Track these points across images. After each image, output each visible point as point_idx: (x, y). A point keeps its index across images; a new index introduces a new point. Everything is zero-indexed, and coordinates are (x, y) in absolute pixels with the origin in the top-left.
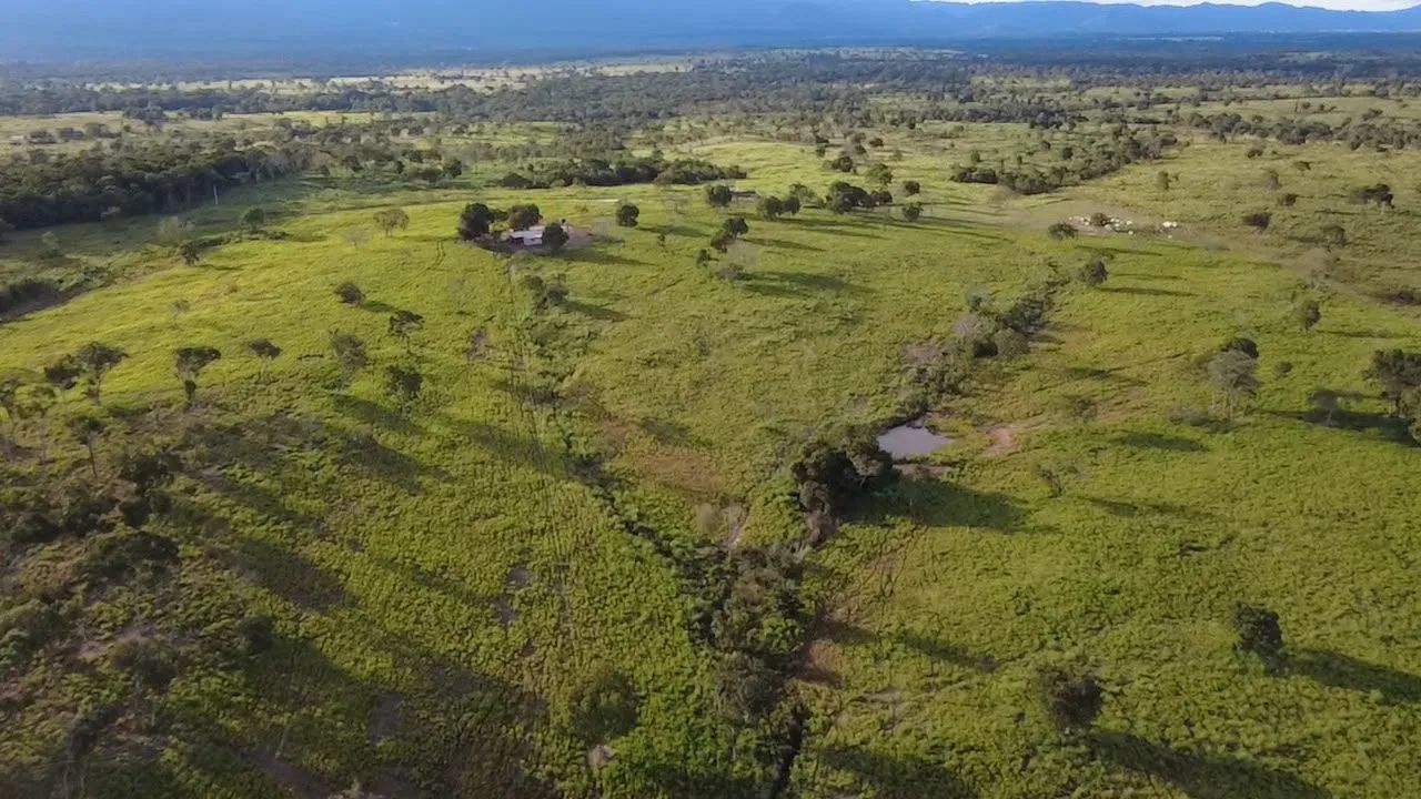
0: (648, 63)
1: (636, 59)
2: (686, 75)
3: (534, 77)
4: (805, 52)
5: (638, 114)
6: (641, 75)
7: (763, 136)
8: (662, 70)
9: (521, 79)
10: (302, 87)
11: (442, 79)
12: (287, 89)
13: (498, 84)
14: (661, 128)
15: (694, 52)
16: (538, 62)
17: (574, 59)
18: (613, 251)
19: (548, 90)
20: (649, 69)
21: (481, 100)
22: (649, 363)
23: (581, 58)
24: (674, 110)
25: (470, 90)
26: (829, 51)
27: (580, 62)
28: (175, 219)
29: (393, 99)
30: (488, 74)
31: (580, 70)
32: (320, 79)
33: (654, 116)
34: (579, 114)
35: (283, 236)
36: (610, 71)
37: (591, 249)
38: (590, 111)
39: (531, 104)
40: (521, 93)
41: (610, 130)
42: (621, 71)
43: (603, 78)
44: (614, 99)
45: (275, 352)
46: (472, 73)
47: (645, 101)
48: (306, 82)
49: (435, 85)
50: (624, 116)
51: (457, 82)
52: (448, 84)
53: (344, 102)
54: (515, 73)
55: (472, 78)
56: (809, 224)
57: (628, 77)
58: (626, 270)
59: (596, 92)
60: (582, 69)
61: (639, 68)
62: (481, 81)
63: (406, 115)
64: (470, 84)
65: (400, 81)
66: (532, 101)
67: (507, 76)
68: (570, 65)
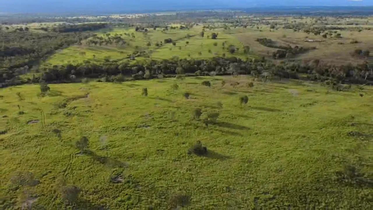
2: (174, 15)
3: (141, 16)
6: (164, 15)
11: (122, 16)
12: (91, 18)
14: (165, 23)
15: (178, 11)
16: (141, 13)
18: (152, 32)
19: (145, 18)
20: (166, 14)
21: (131, 20)
29: (115, 20)
30: (131, 15)
32: (96, 17)
36: (157, 15)
37: (150, 32)
43: (156, 16)
45: (122, 35)
46: (128, 15)
48: (93, 17)
49: (121, 18)
52: (123, 17)
53: (104, 20)
54: (136, 15)
56: (176, 30)
58: (154, 33)
60: (151, 14)
65: (113, 17)
66: (141, 19)
67: (135, 16)
68: (149, 13)
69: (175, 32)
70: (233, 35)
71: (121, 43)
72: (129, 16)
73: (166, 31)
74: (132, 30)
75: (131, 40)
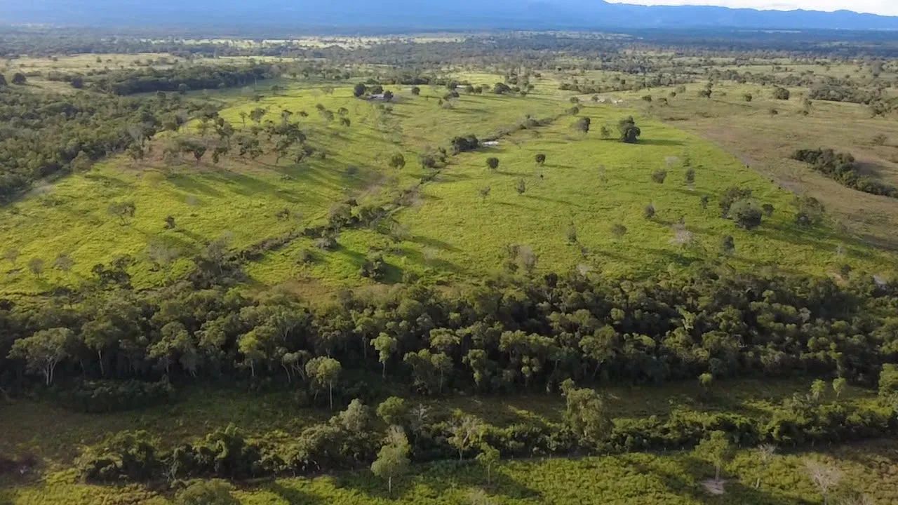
0: (442, 37)
1: (434, 34)
2: (461, 44)
3: (375, 42)
4: (535, 33)
5: (430, 62)
6: (434, 43)
7: (487, 72)
8: (447, 40)
9: (368, 43)
10: (250, 44)
11: (325, 42)
12: (244, 45)
13: (356, 45)
14: (440, 68)
15: (470, 31)
16: (377, 34)
17: (399, 33)
18: (409, 101)
19: (384, 49)
20: (441, 40)
21: (349, 53)
22: (417, 127)
23: (403, 33)
24: (449, 61)
25: (341, 48)
26: (551, 33)
27: (402, 35)
28: (247, 88)
29: (304, 52)
30: (350, 41)
31: (402, 39)
32: (259, 40)
33: (437, 63)
34: (400, 61)
35: (285, 96)
36: (418, 41)
37: (402, 100)
38: (405, 61)
39: (375, 55)
40: (369, 50)
41: (415, 68)
42: (424, 40)
43: (414, 44)
44: (419, 54)
45: (306, 115)
46: (341, 40)
47: (435, 56)
48: (251, 41)
49: (322, 46)
50: (422, 63)
51: (333, 44)
52: (328, 45)
53: (277, 52)
54: (364, 40)
55: (341, 42)
56: (484, 97)
57: (428, 43)
58: (413, 107)
59: (409, 51)
60: (403, 39)
61: (433, 40)
62: (348, 43)
63: (312, 59)
64: (340, 45)
65: (302, 43)
66: (375, 54)
67: (361, 42)
68: (396, 37)
69: (482, 107)
70: (683, 123)
71: (295, 148)
72: (345, 43)
73: (452, 102)
74: (345, 92)
75: (336, 135)
